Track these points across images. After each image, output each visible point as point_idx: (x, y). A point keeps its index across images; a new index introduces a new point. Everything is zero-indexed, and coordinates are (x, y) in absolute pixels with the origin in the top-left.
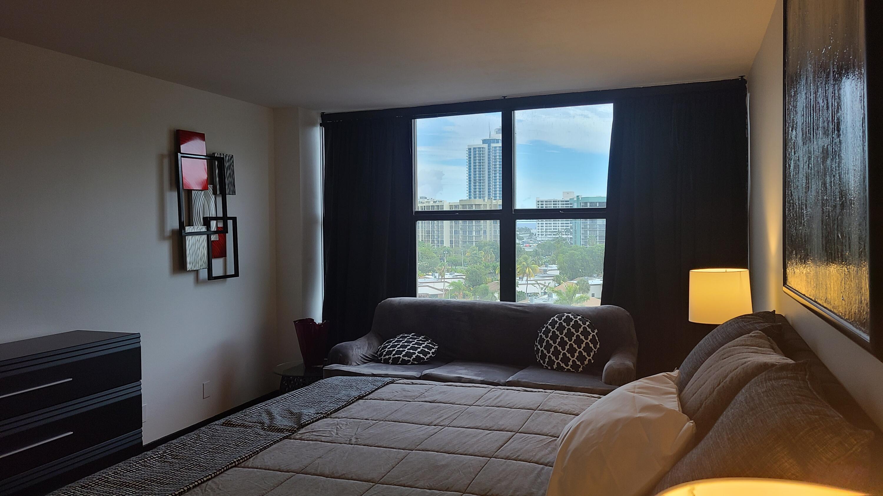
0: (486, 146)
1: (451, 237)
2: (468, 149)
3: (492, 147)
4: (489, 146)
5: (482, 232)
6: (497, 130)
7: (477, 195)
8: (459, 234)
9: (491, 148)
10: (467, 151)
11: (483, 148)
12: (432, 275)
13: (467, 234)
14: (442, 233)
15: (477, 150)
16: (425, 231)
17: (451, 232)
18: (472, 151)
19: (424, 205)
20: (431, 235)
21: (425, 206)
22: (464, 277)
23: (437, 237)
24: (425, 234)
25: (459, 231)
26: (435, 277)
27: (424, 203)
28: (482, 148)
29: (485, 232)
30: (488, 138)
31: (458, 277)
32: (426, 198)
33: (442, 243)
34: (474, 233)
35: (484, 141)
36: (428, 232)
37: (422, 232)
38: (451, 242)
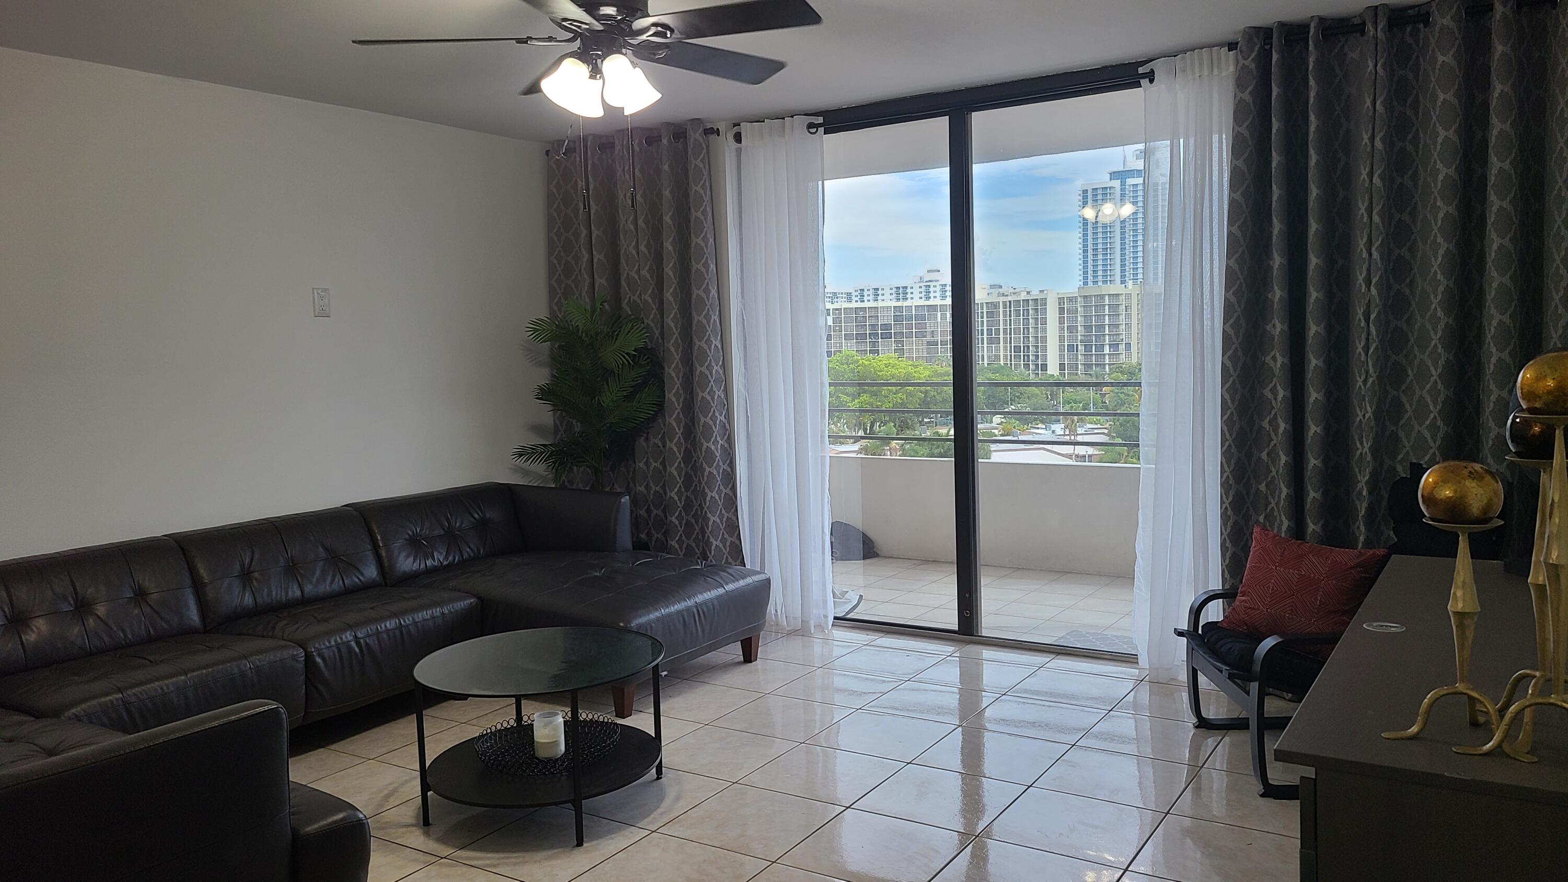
0: (1116, 184)
1: (1061, 356)
2: (1081, 193)
3: (1130, 185)
4: (1123, 184)
5: (1122, 347)
6: (1138, 152)
7: (1100, 278)
8: (1077, 351)
9: (1127, 187)
10: (1080, 195)
11: (1110, 188)
12: (1046, 429)
13: (1094, 351)
14: (1045, 349)
15: (1100, 192)
16: (1011, 347)
17: (1061, 348)
18: (1090, 194)
19: (1010, 298)
20: (1022, 354)
21: (1010, 302)
22: (1106, 431)
23: (1034, 358)
24: (1011, 352)
25: (1077, 345)
26: (1053, 432)
27: (1007, 296)
28: (1108, 189)
29: (1128, 346)
30: (1121, 169)
31: (1096, 431)
32: (1001, 287)
33: (1044, 367)
34: (1107, 350)
35: (1114, 175)
36: (1017, 349)
37: (1005, 350)
38: (1062, 367)
